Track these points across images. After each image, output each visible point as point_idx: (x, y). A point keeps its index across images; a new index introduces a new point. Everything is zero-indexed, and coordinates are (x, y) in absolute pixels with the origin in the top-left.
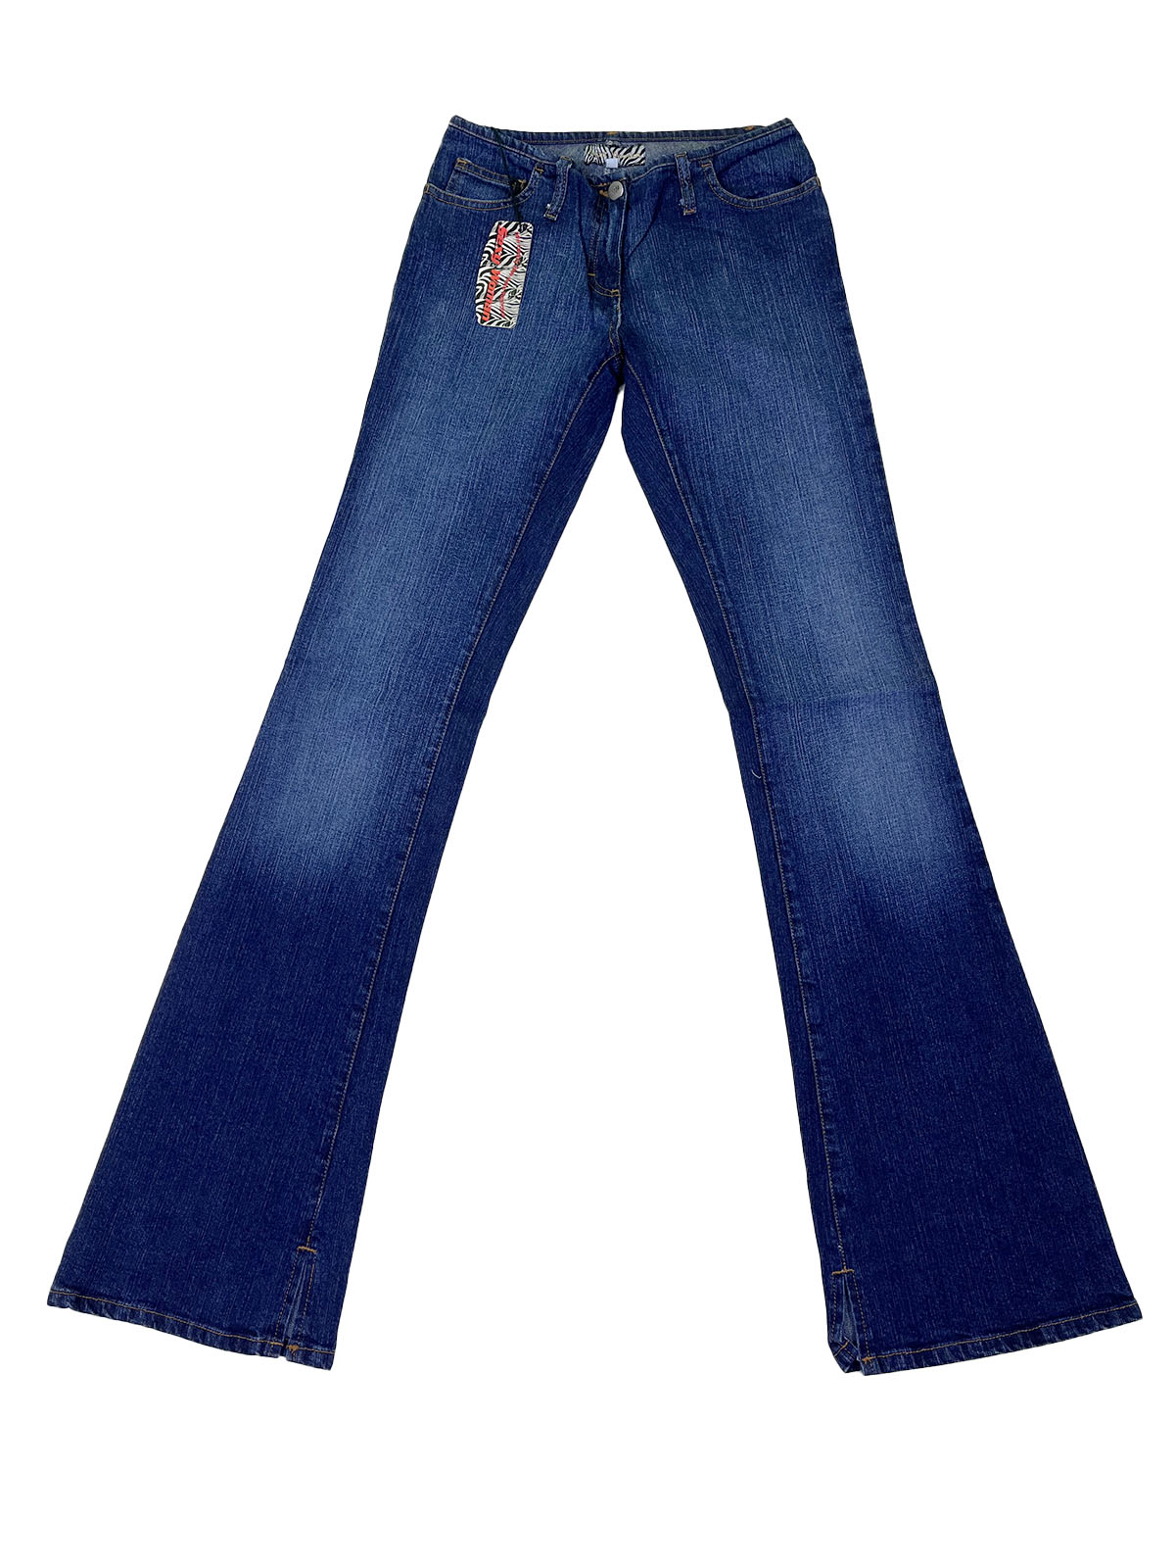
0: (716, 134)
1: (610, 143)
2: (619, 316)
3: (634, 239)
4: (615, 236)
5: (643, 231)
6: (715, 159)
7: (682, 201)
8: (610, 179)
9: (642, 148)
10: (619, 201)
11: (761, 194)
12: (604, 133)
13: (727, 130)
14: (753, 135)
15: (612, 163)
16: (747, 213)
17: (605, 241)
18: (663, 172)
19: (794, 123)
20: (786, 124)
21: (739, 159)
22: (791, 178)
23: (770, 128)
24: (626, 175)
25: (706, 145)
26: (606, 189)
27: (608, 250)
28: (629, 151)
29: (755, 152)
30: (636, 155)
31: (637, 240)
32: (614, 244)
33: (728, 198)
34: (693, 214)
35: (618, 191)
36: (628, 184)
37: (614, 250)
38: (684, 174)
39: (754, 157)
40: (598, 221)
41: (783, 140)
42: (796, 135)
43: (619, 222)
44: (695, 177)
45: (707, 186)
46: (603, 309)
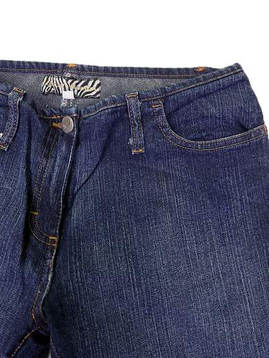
0: (168, 73)
1: (68, 75)
2: (50, 276)
3: (81, 175)
4: (61, 173)
5: (90, 169)
6: (165, 100)
7: (131, 141)
8: (63, 113)
9: (97, 82)
10: (68, 137)
11: (208, 137)
12: (64, 65)
13: (179, 69)
14: (205, 78)
15: (68, 95)
16: (193, 155)
17: (50, 178)
18: (112, 113)
19: (244, 68)
20: (236, 70)
21: (189, 101)
22: (238, 122)
23: (221, 72)
24: (77, 112)
25: (159, 83)
26: (59, 121)
27: (52, 190)
28: (86, 84)
29: (205, 95)
30: (92, 88)
31: (85, 176)
32: (59, 182)
33: (176, 140)
34: (141, 154)
35: (68, 125)
36: (79, 120)
37: (57, 191)
38: (135, 114)
39: (204, 100)
40: (47, 157)
41: (233, 85)
42: (245, 80)
43: (66, 159)
44: (145, 117)
45: (156, 127)
46: (35, 264)
